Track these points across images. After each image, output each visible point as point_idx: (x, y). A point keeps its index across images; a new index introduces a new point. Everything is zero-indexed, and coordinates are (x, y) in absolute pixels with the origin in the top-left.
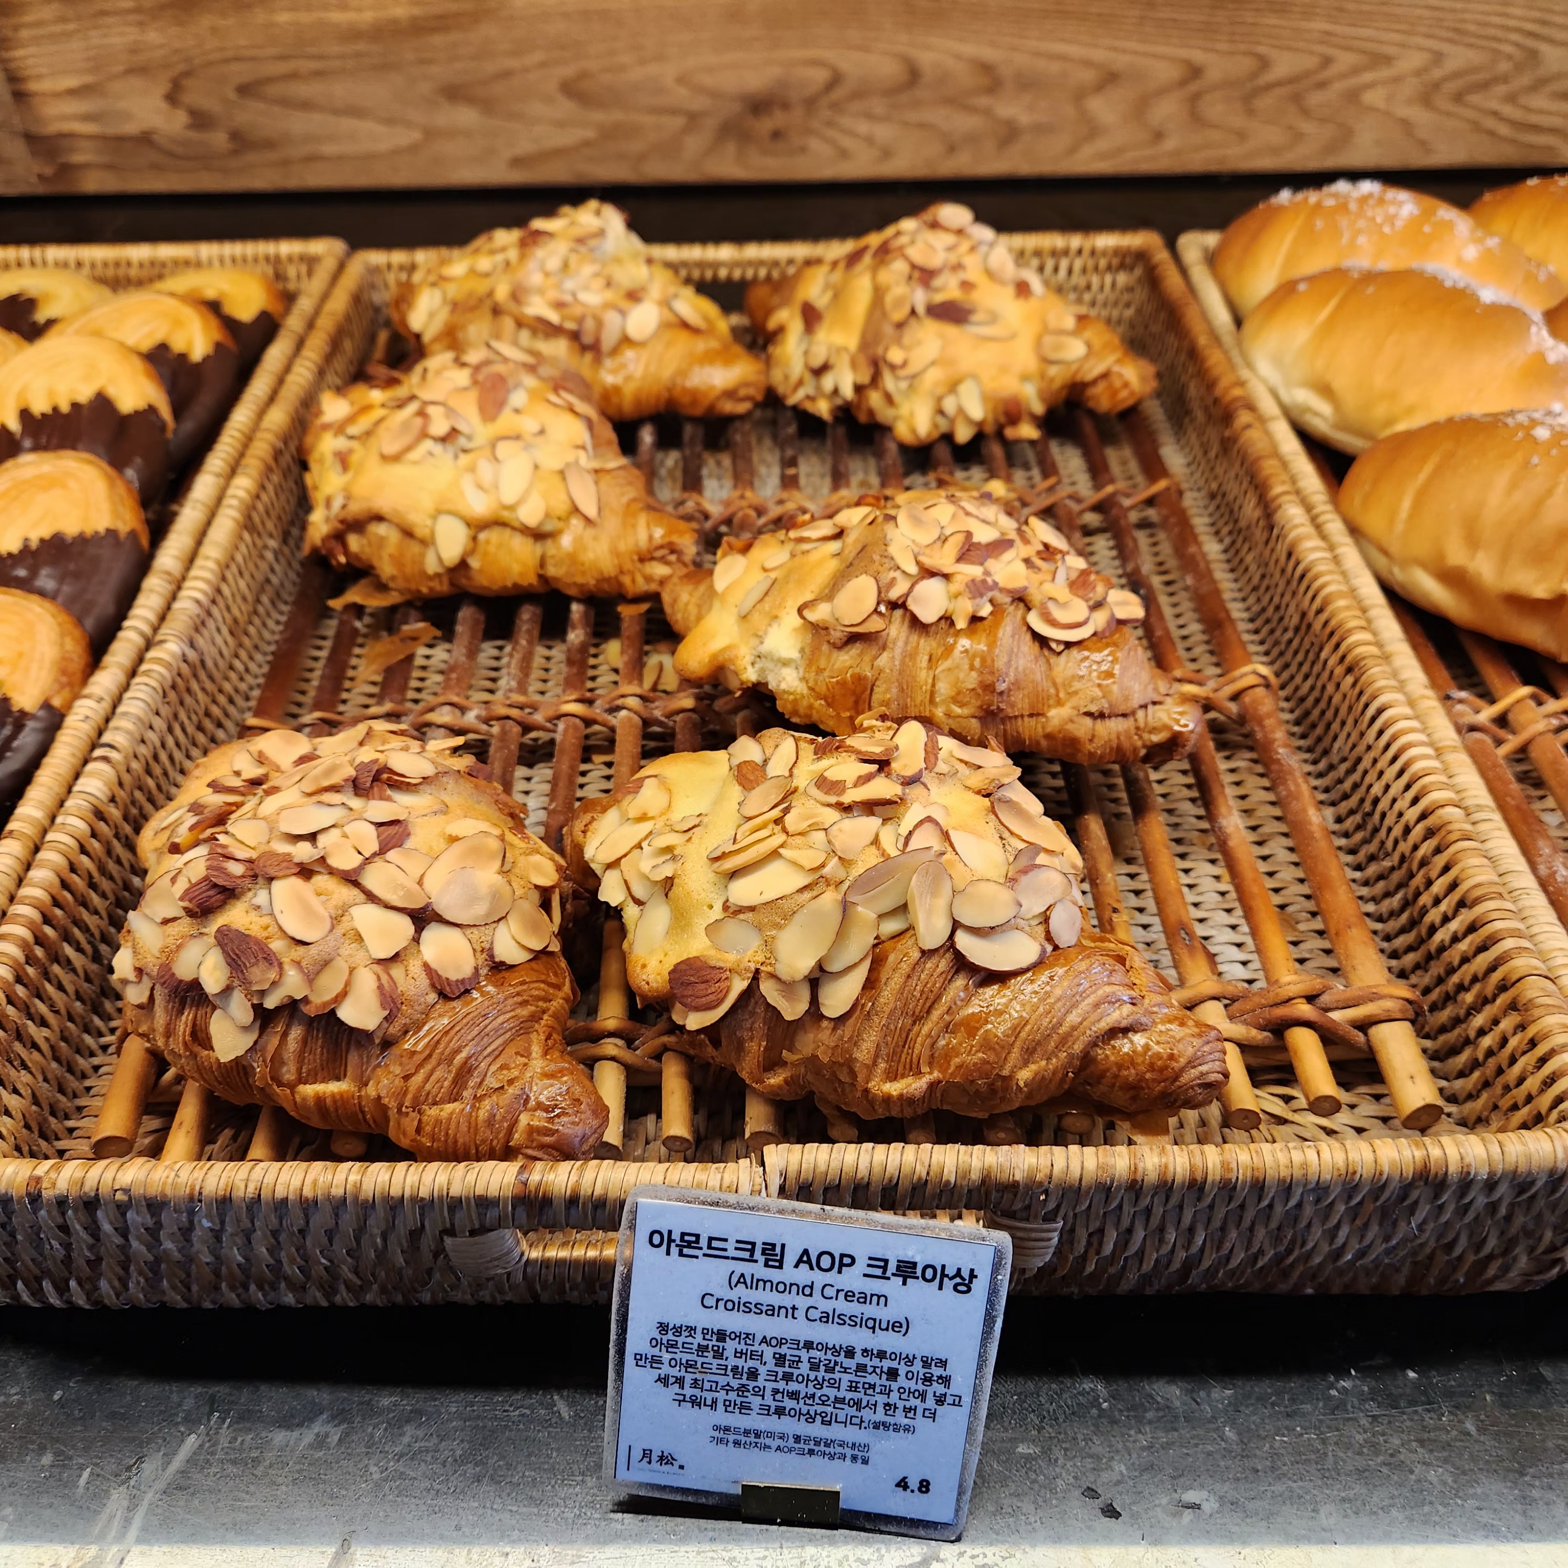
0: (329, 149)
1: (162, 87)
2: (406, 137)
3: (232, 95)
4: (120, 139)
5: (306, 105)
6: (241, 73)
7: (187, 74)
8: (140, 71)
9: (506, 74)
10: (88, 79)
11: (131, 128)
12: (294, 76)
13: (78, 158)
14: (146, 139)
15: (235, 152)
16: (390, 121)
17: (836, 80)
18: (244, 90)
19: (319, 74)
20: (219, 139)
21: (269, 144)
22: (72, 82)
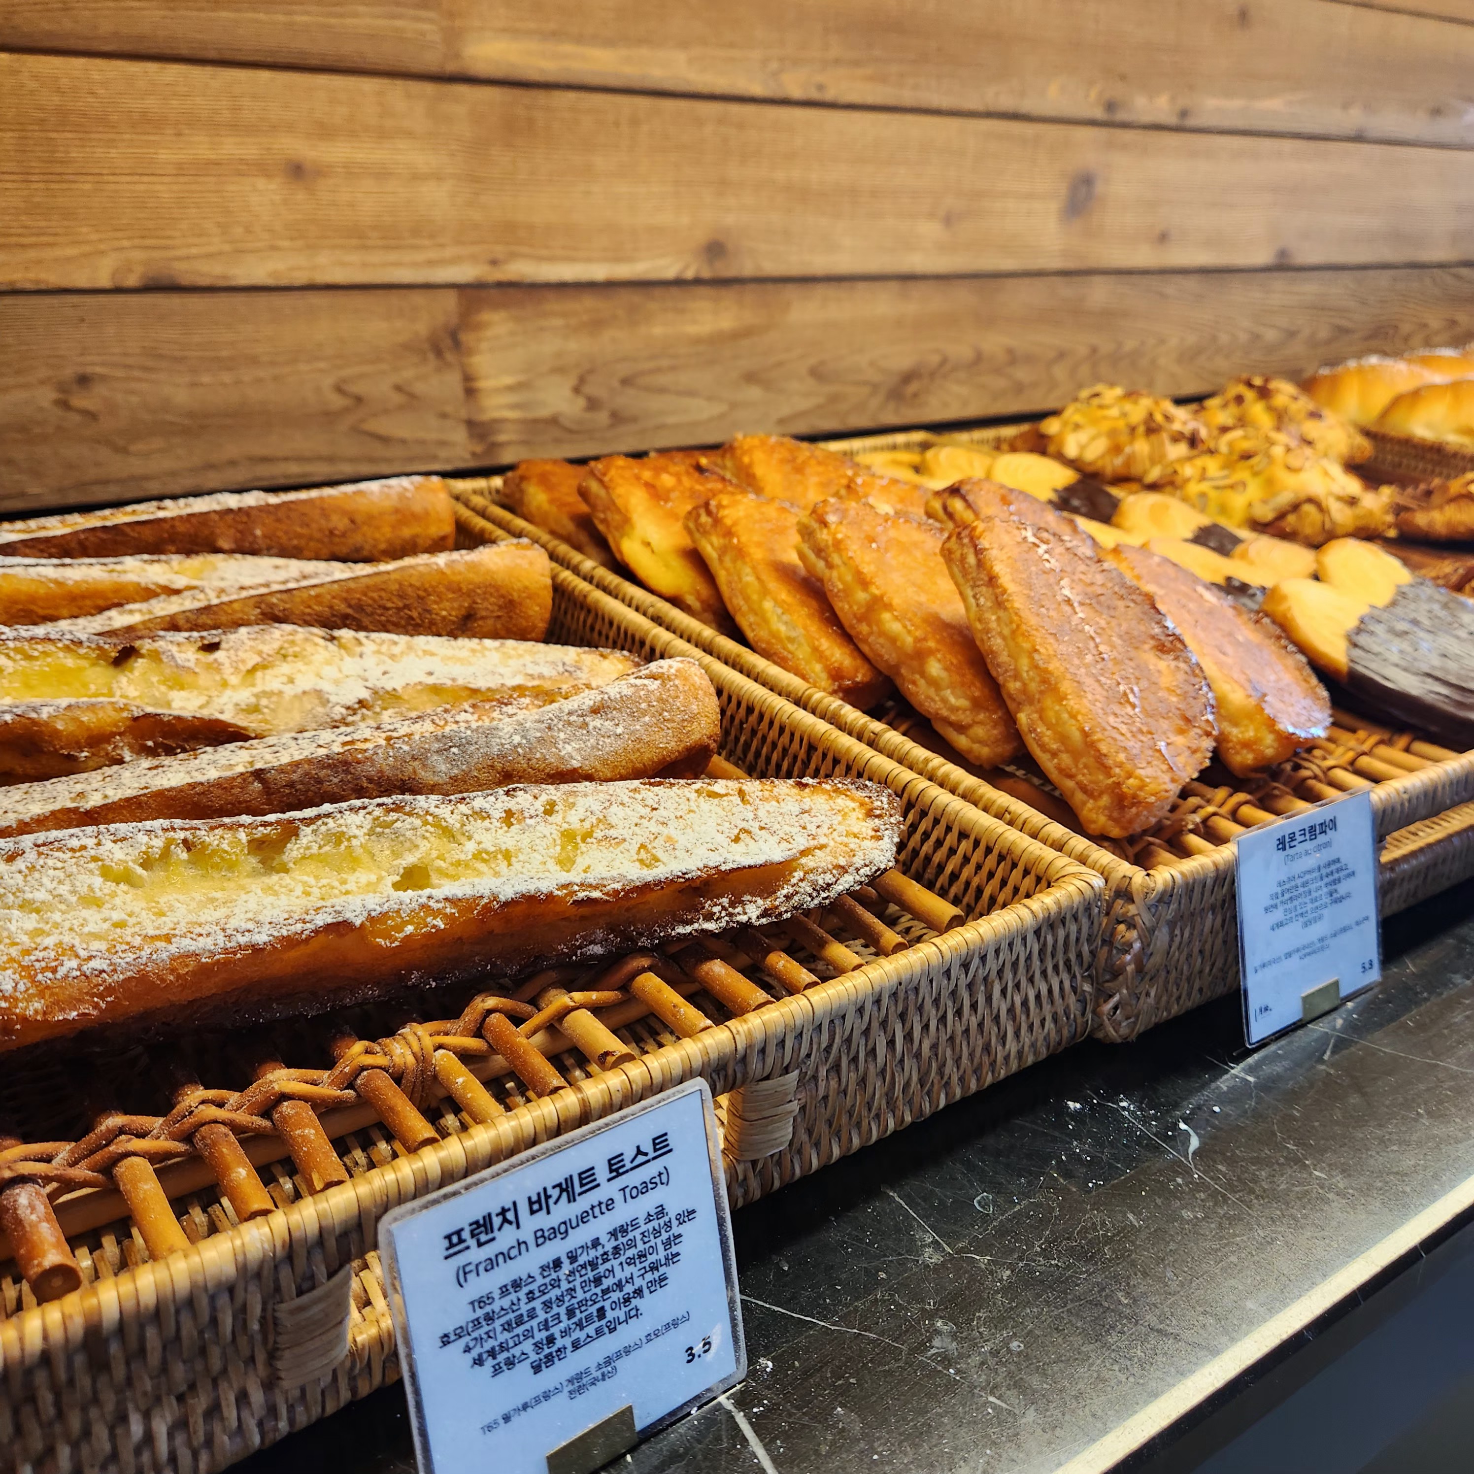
0: (671, 420)
1: (572, 381)
2: (717, 409)
3: (616, 384)
4: (536, 421)
5: (662, 390)
6: (624, 370)
7: (591, 371)
8: (559, 370)
9: (780, 364)
10: (521, 378)
11: (544, 413)
12: (658, 370)
13: (502, 438)
14: (554, 421)
15: (612, 426)
16: (710, 398)
17: (944, 361)
18: (626, 382)
19: (673, 369)
20: (602, 417)
21: (634, 419)
22: (509, 380)
